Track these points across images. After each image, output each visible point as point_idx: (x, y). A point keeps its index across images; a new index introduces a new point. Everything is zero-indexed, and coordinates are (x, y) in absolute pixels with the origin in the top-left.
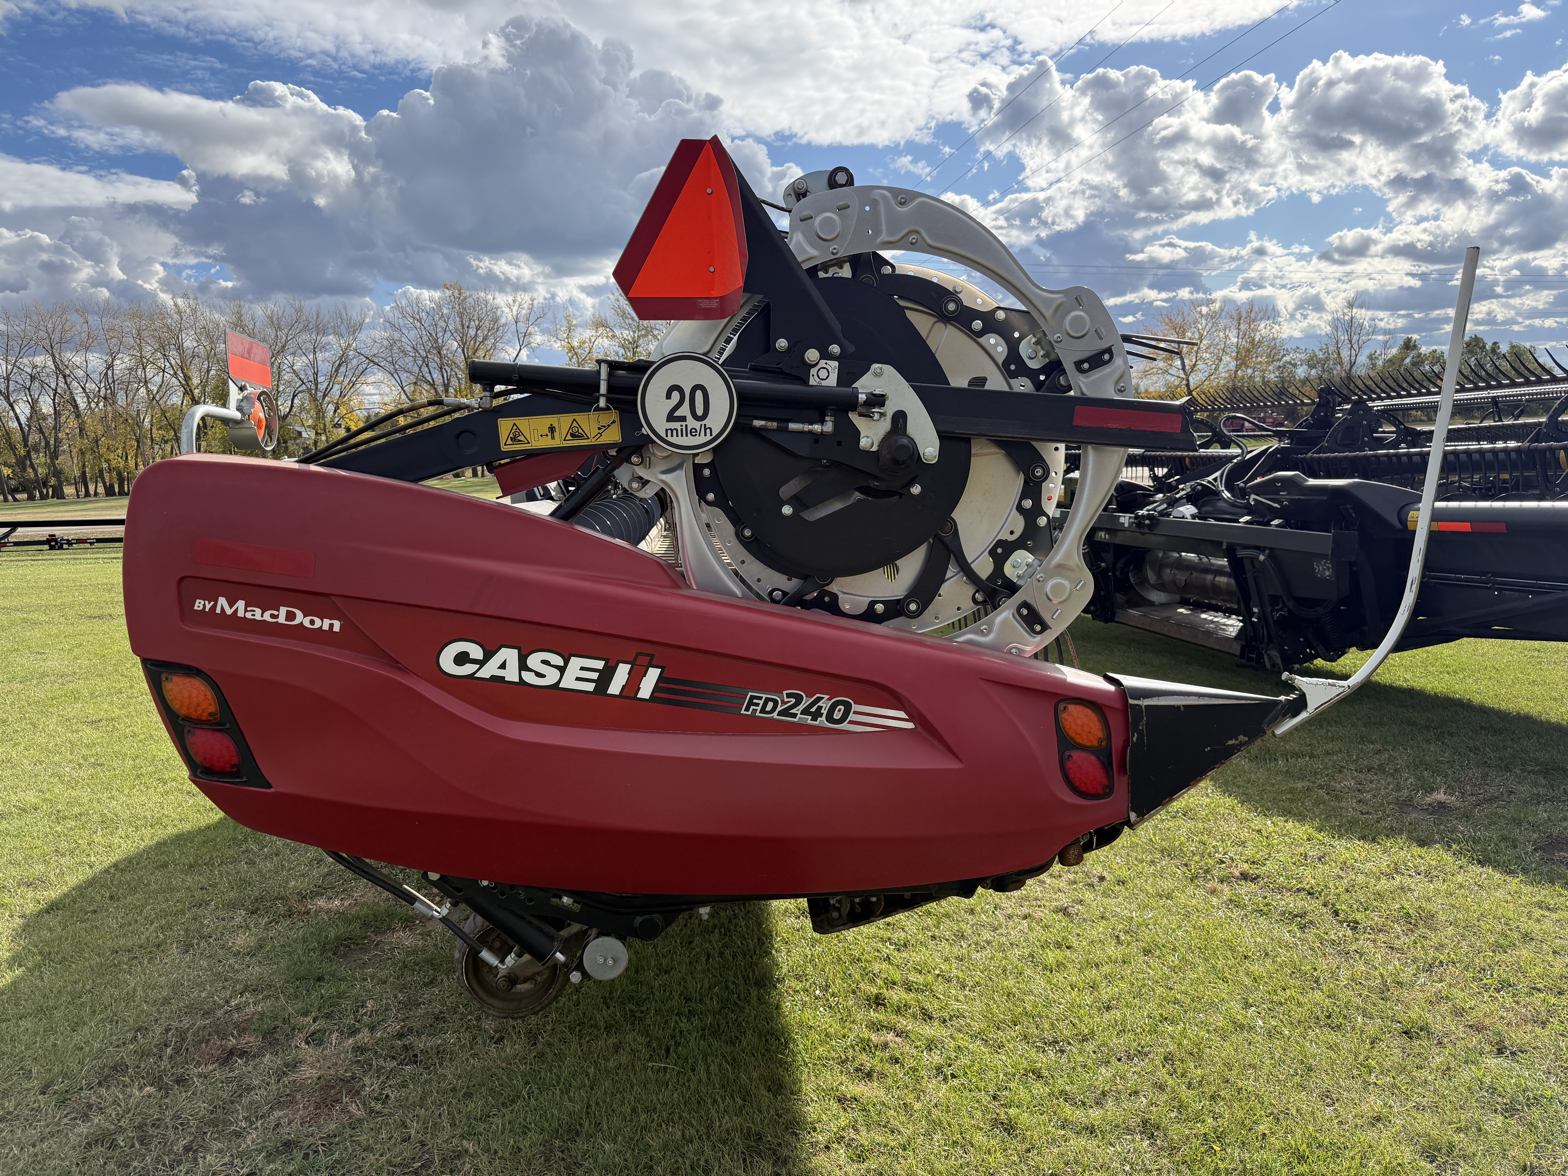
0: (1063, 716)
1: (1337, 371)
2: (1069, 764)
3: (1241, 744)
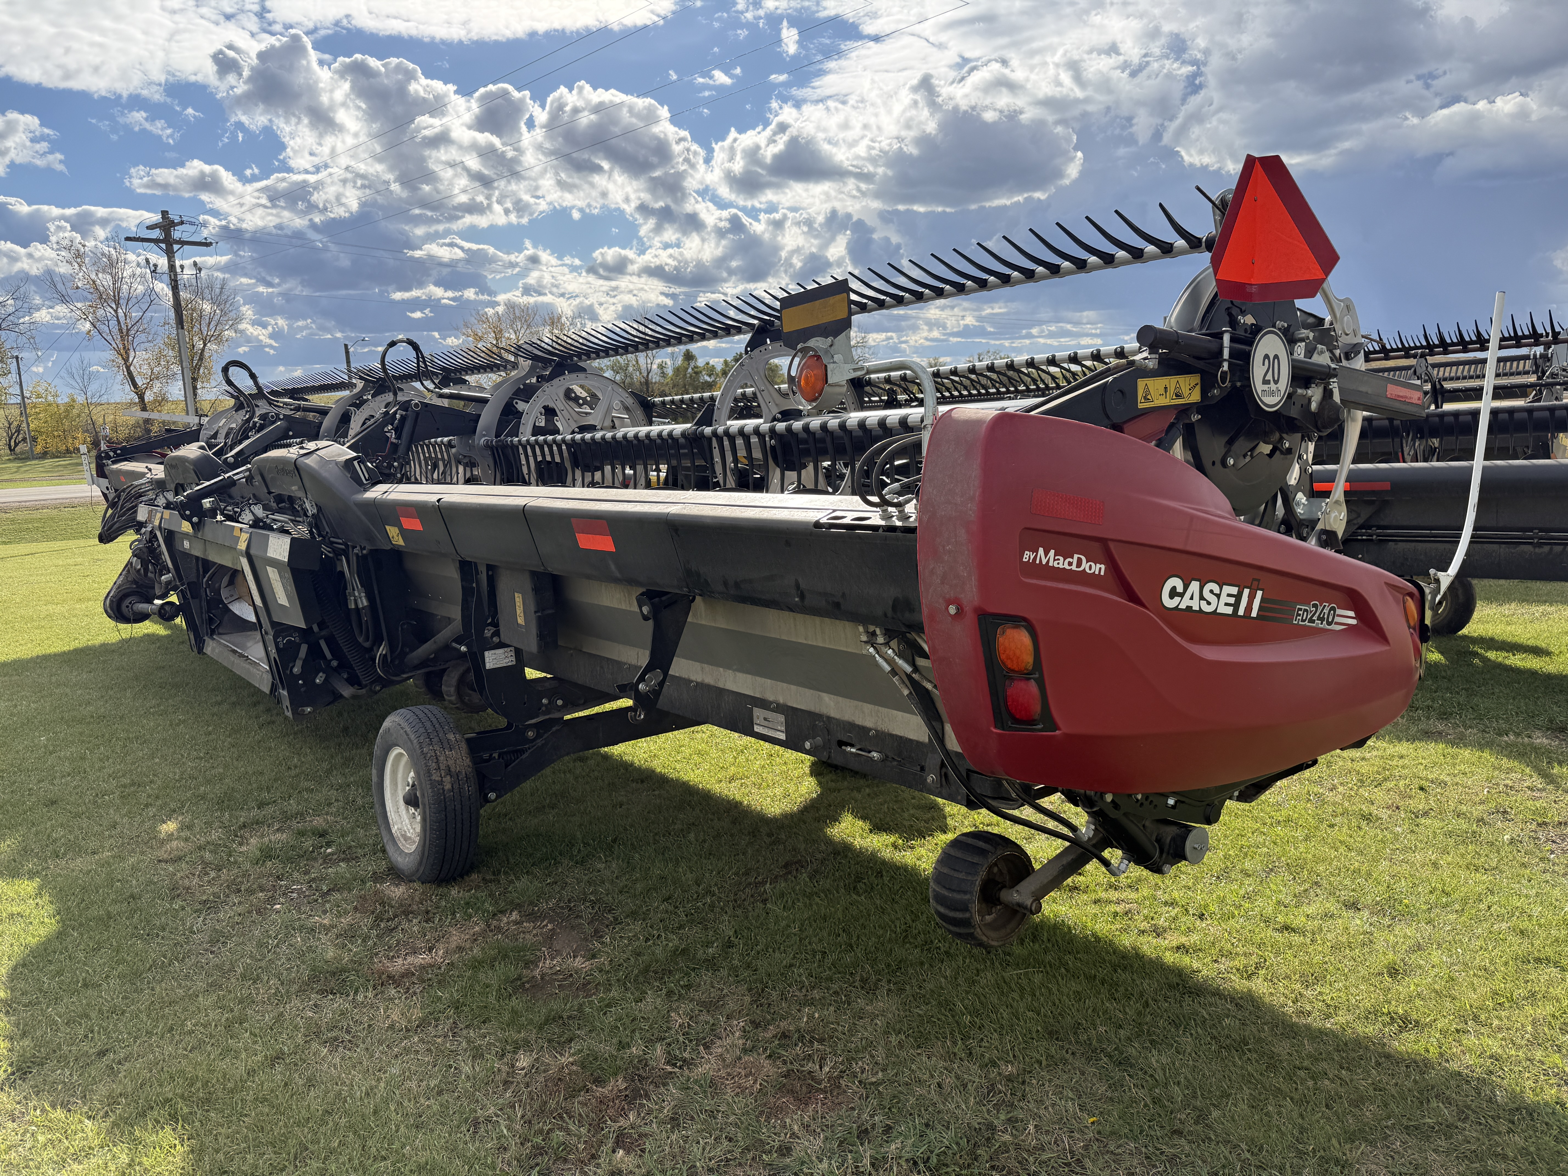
1: (637, 376)
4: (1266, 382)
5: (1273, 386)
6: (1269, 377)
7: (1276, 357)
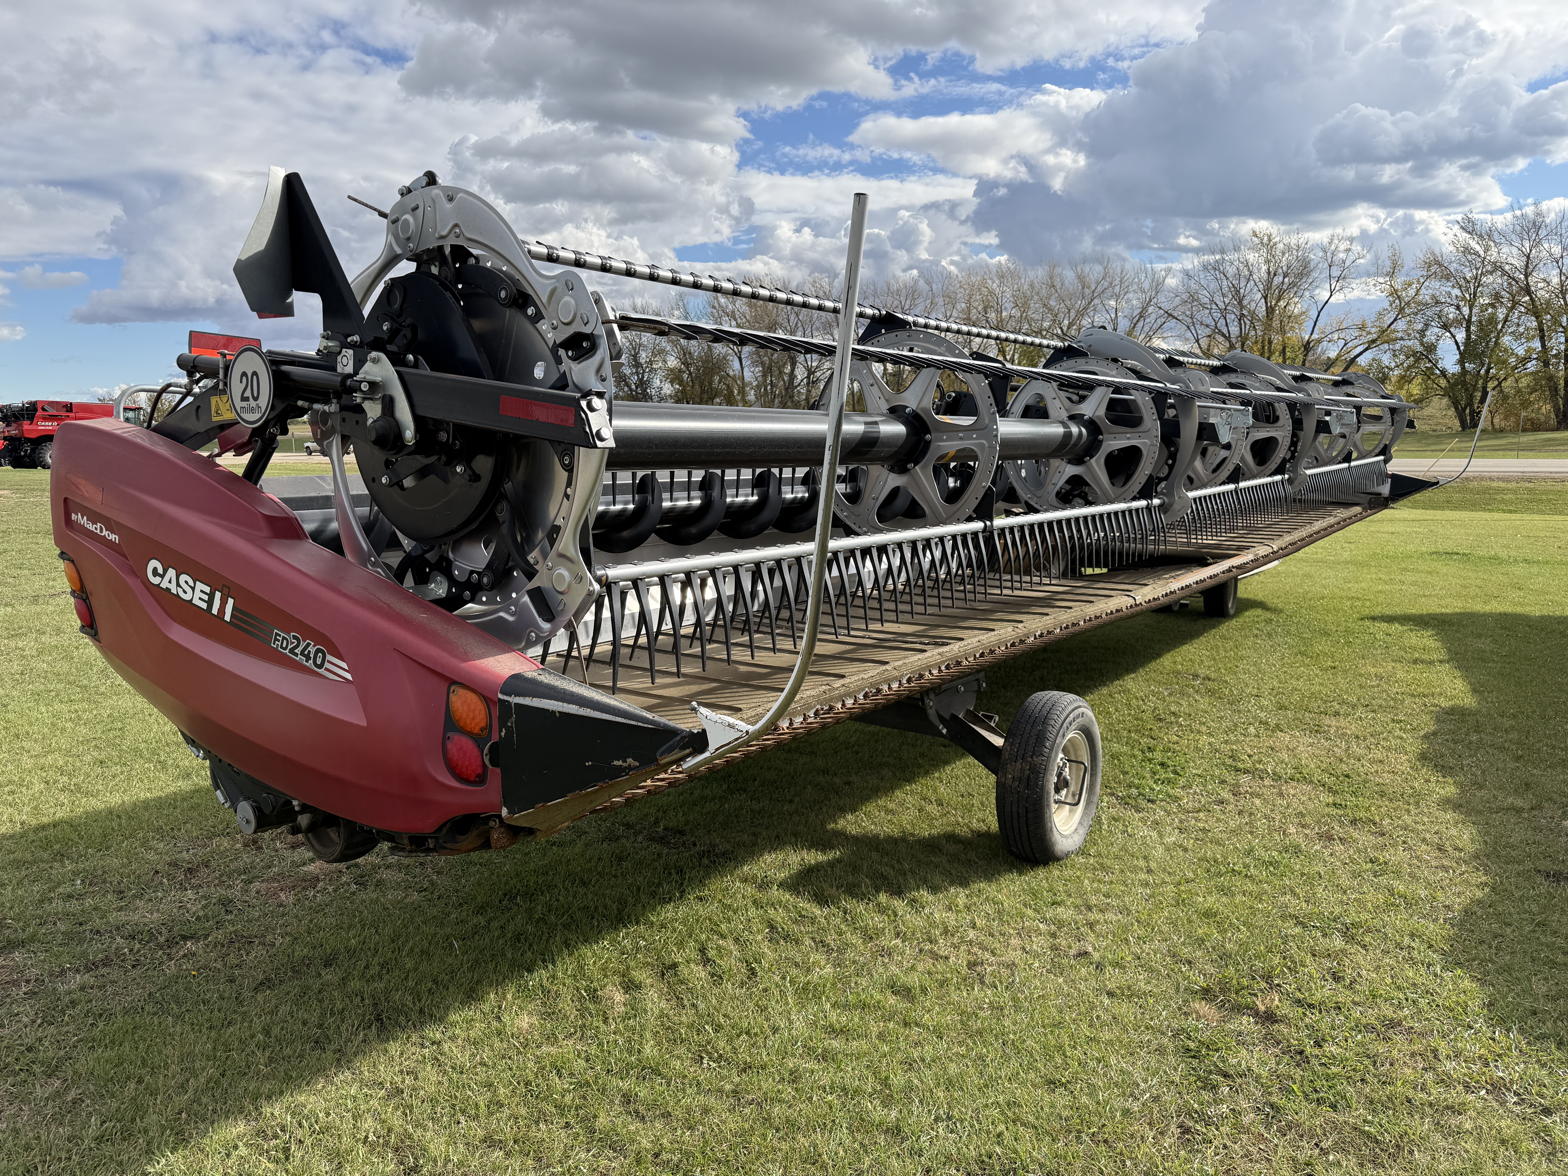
0: (453, 698)
2: (449, 745)
3: (630, 768)
4: (244, 399)
5: (252, 403)
6: (248, 393)
7: (255, 373)
